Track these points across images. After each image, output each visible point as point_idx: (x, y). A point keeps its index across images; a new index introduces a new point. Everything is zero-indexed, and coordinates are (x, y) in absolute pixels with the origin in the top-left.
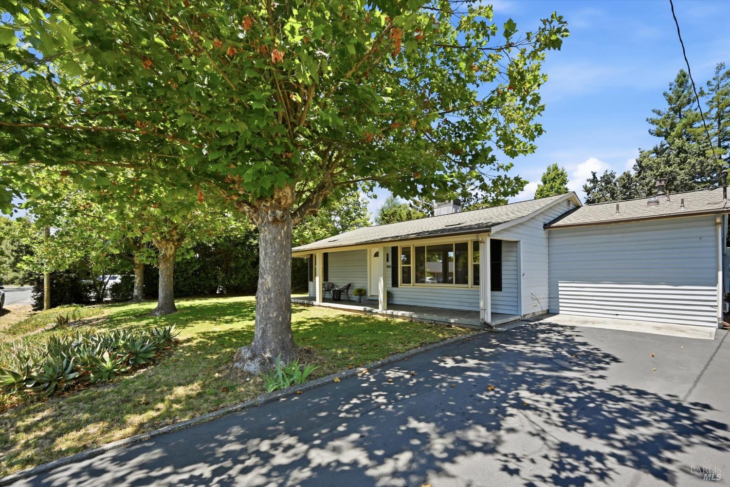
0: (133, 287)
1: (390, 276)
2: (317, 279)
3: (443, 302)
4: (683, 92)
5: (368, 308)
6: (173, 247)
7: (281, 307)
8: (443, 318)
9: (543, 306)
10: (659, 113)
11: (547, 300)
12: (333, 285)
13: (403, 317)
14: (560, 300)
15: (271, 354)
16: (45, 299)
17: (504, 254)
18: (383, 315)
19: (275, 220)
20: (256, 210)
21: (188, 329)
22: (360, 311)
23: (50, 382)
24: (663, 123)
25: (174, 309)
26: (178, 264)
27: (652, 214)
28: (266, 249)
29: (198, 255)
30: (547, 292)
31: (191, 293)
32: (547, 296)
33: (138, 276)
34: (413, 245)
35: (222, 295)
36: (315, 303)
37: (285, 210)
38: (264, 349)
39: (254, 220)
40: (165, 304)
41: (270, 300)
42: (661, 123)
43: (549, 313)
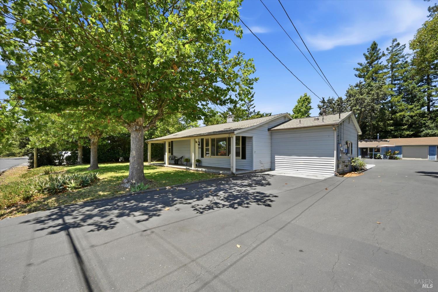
0: (77, 157)
1: (201, 152)
2: (166, 153)
3: (222, 165)
4: (374, 53)
5: (188, 167)
6: (97, 138)
7: (139, 163)
8: (217, 171)
9: (268, 166)
10: (361, 65)
11: (270, 164)
12: (175, 157)
13: (202, 171)
14: (276, 164)
15: (135, 181)
16: (35, 163)
17: (247, 143)
18: (194, 170)
19: (136, 130)
20: (130, 126)
21: (104, 175)
22: (184, 169)
23: (53, 190)
24: (362, 70)
25: (98, 167)
26: (99, 146)
27: (316, 124)
28: (133, 141)
29: (109, 142)
30: (270, 160)
31: (106, 161)
32: (270, 162)
33: (80, 152)
34: (210, 137)
35: (122, 162)
36: (165, 165)
37: (140, 126)
38: (132, 179)
39: (129, 129)
40: (94, 165)
41: (134, 160)
42: (361, 71)
43: (271, 170)
